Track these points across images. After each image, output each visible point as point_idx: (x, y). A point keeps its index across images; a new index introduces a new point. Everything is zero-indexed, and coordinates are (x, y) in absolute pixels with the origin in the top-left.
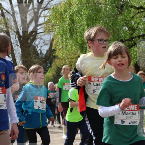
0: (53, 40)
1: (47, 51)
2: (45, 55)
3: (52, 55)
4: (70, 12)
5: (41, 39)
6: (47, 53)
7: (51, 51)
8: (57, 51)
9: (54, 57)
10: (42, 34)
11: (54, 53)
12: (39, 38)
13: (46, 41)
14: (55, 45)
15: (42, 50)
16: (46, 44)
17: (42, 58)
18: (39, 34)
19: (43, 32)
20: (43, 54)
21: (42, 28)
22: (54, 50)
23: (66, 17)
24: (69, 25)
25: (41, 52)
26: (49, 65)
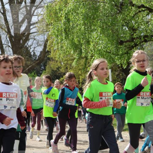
0: (47, 41)
1: (41, 52)
2: (39, 56)
3: (47, 57)
4: (65, 10)
5: (34, 39)
6: (40, 55)
7: (45, 52)
8: (52, 52)
9: (49, 59)
10: (36, 34)
11: (48, 55)
12: (32, 39)
13: (39, 41)
14: (49, 45)
15: (35, 51)
16: (40, 45)
17: (35, 59)
18: (32, 34)
19: (36, 32)
20: (36, 55)
21: (35, 27)
22: (48, 52)
23: (61, 16)
24: (65, 24)
25: (34, 53)
26: (43, 67)
